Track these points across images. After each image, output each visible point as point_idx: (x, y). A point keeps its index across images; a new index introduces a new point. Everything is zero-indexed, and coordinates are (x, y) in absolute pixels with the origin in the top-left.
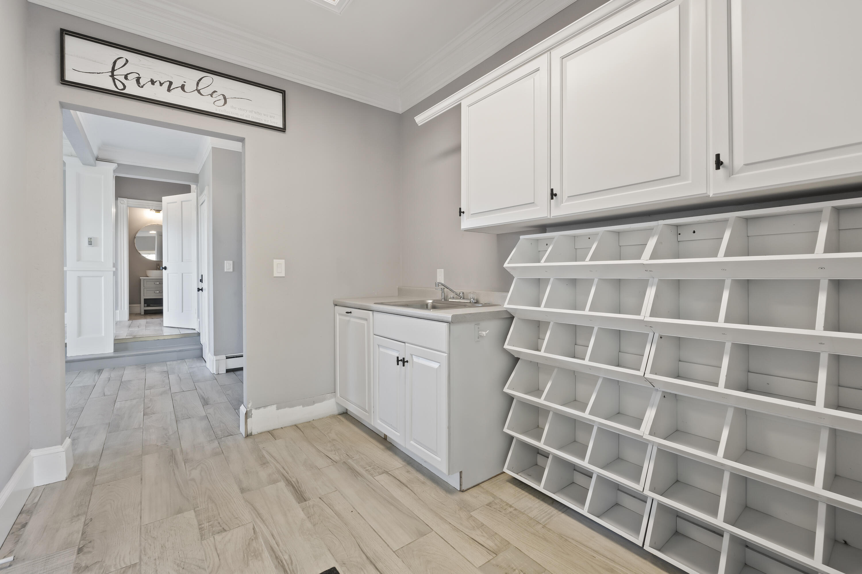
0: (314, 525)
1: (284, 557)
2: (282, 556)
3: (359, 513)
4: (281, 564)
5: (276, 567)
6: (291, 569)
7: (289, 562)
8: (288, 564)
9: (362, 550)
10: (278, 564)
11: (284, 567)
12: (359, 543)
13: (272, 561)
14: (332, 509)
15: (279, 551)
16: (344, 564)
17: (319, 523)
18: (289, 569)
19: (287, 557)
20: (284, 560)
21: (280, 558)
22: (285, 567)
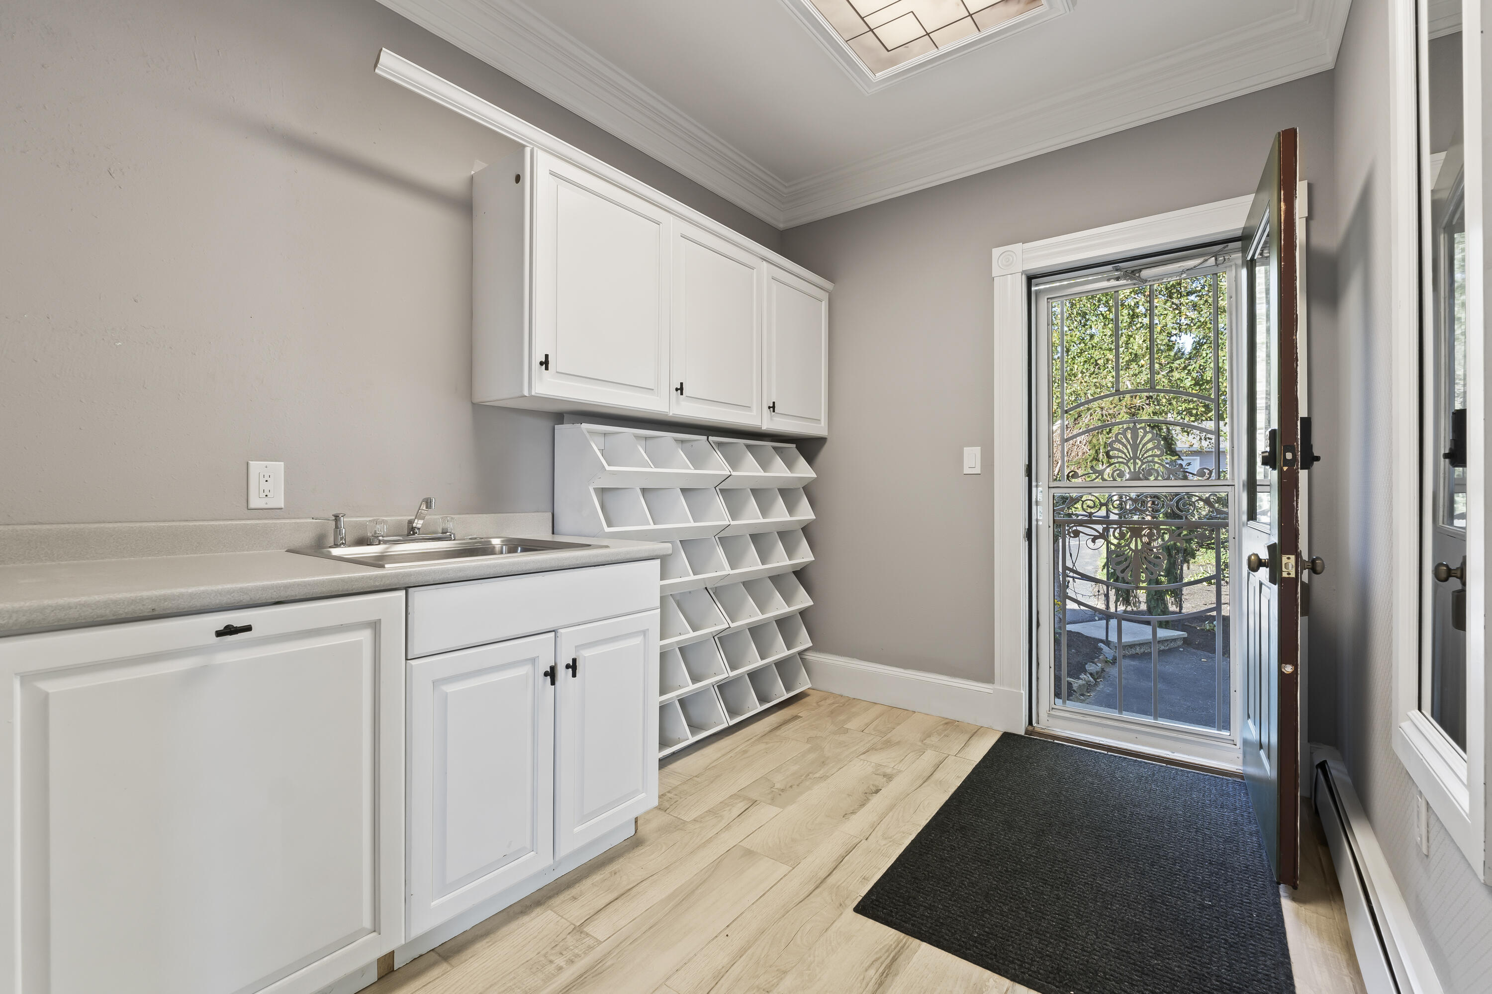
0: (785, 972)
1: (874, 976)
2: (874, 979)
3: (728, 926)
4: (886, 972)
5: (896, 975)
6: (887, 954)
7: (877, 964)
8: (882, 964)
9: (808, 896)
10: (890, 975)
11: (889, 965)
12: (796, 904)
13: (890, 986)
14: (730, 966)
15: (867, 989)
16: (841, 905)
17: (776, 969)
18: (888, 956)
19: (872, 972)
20: (878, 972)
21: (878, 980)
22: (889, 963)
